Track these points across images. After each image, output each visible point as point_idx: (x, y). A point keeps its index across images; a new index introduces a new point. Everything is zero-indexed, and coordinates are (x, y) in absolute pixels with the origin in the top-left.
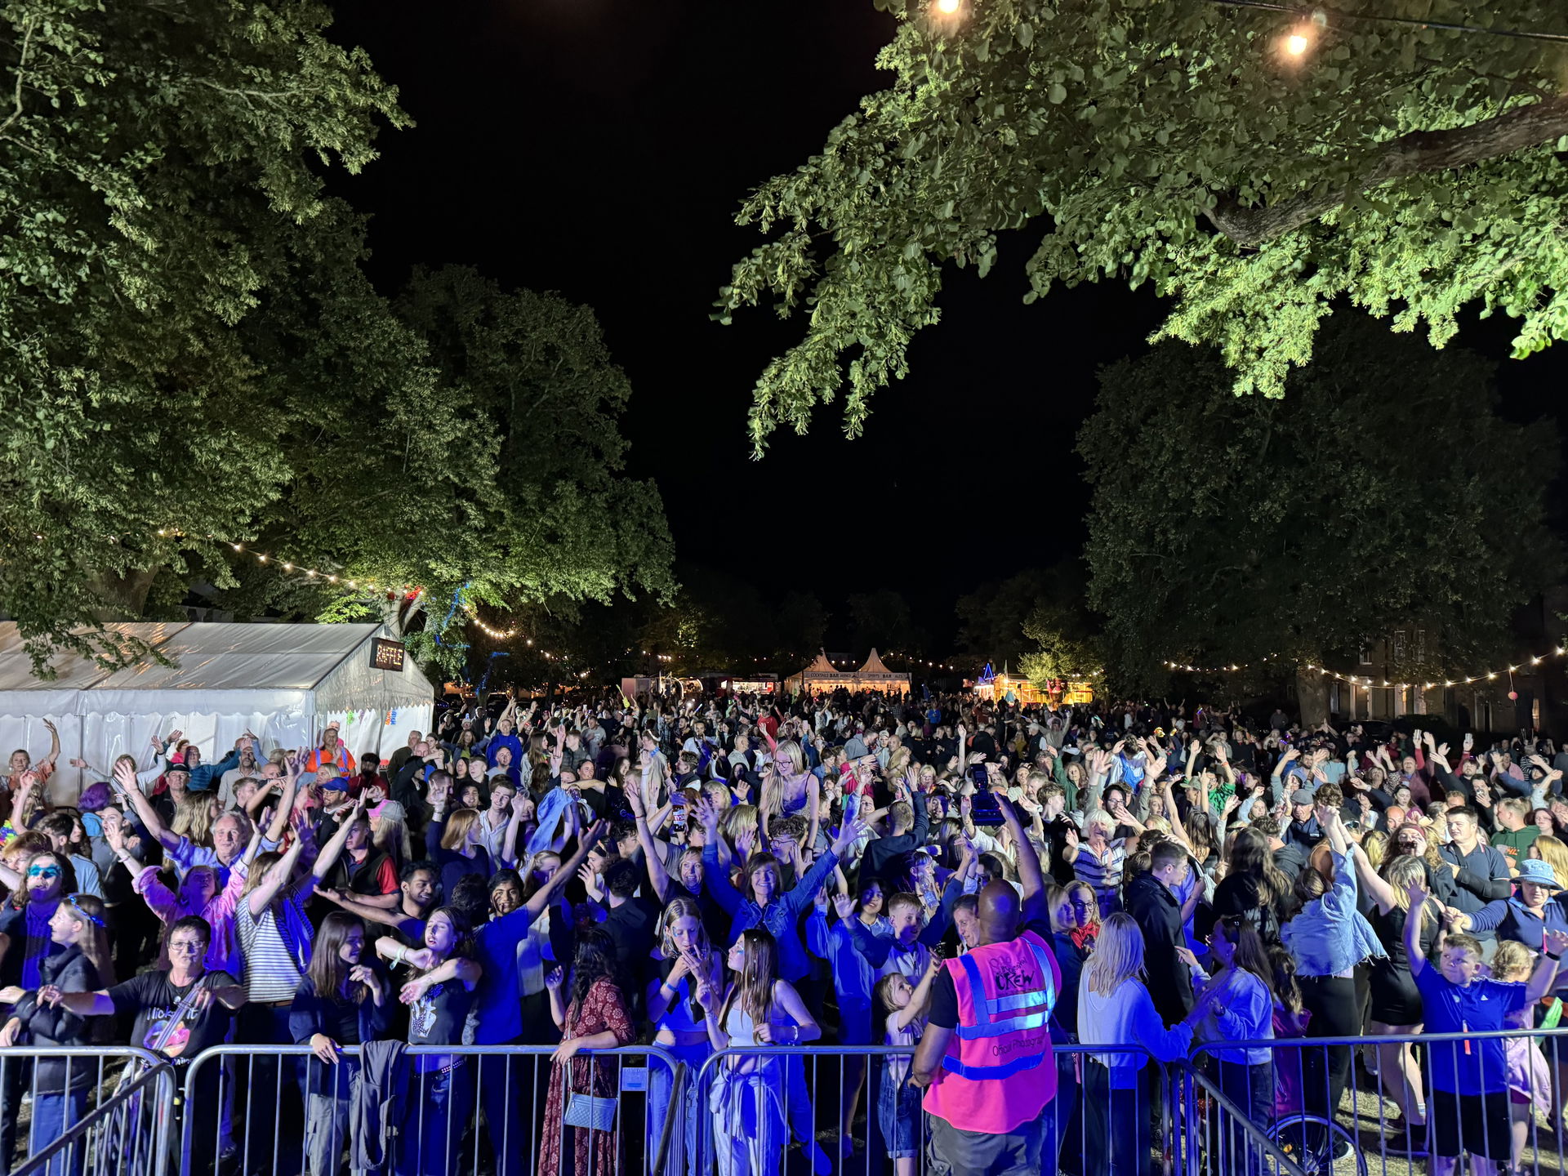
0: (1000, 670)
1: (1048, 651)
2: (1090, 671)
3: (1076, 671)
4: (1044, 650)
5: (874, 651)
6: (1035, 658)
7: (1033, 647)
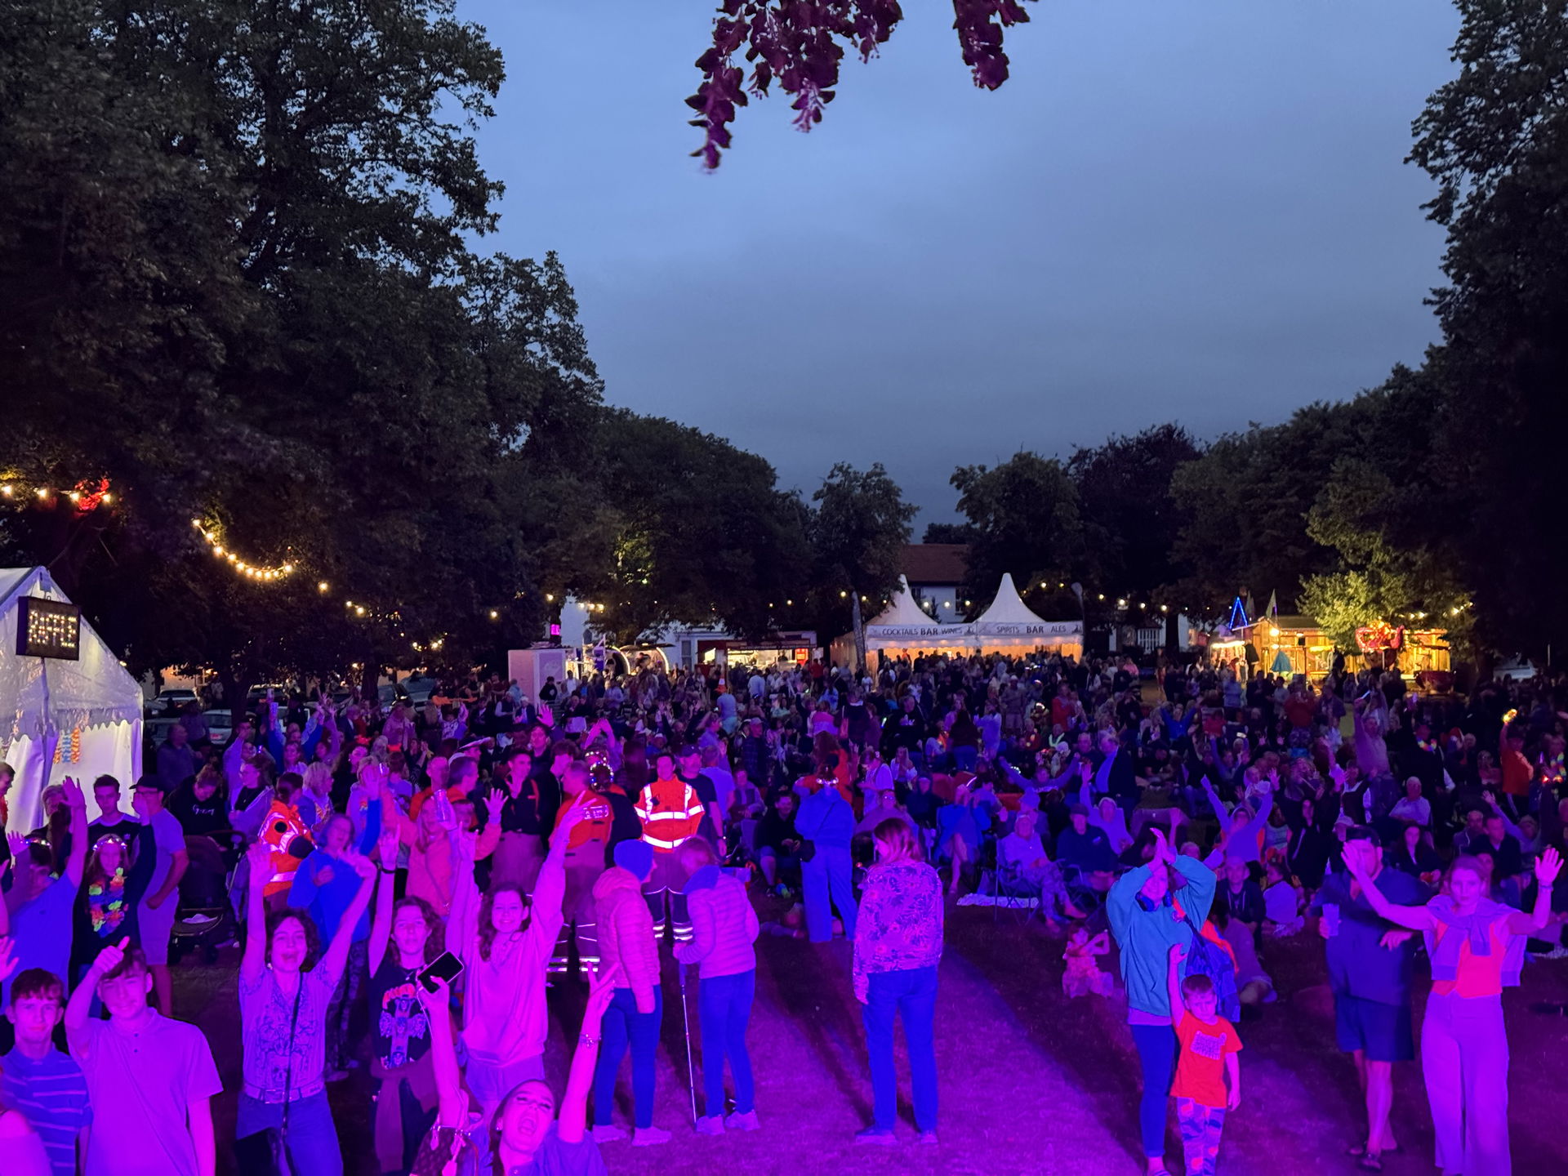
0: (1260, 611)
1: (1359, 569)
2: (1446, 607)
3: (1417, 606)
4: (1350, 567)
5: (1007, 579)
6: (1332, 583)
7: (1326, 561)
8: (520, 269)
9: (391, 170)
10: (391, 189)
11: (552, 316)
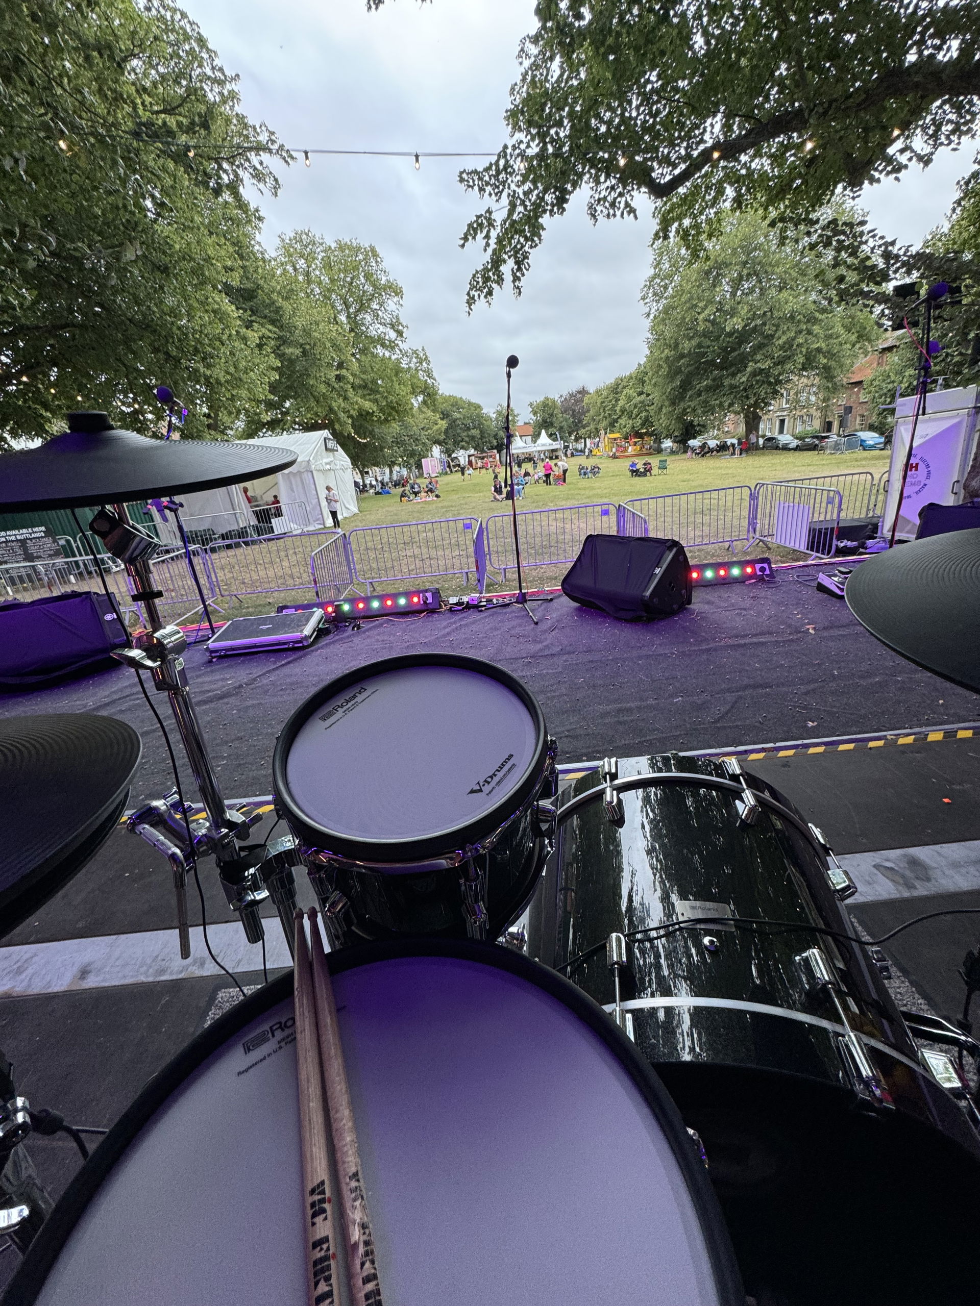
5: (543, 431)
8: (415, 352)
9: (379, 326)
10: (379, 331)
11: (425, 365)
